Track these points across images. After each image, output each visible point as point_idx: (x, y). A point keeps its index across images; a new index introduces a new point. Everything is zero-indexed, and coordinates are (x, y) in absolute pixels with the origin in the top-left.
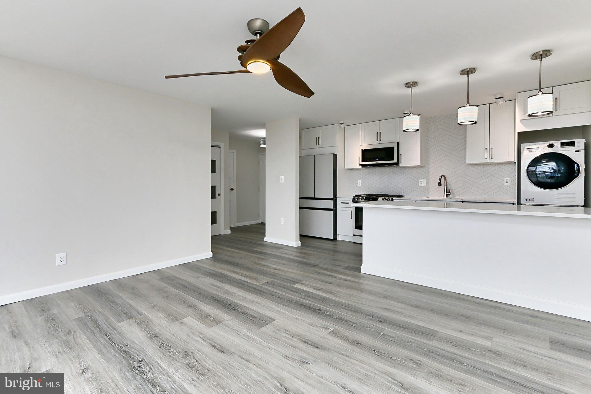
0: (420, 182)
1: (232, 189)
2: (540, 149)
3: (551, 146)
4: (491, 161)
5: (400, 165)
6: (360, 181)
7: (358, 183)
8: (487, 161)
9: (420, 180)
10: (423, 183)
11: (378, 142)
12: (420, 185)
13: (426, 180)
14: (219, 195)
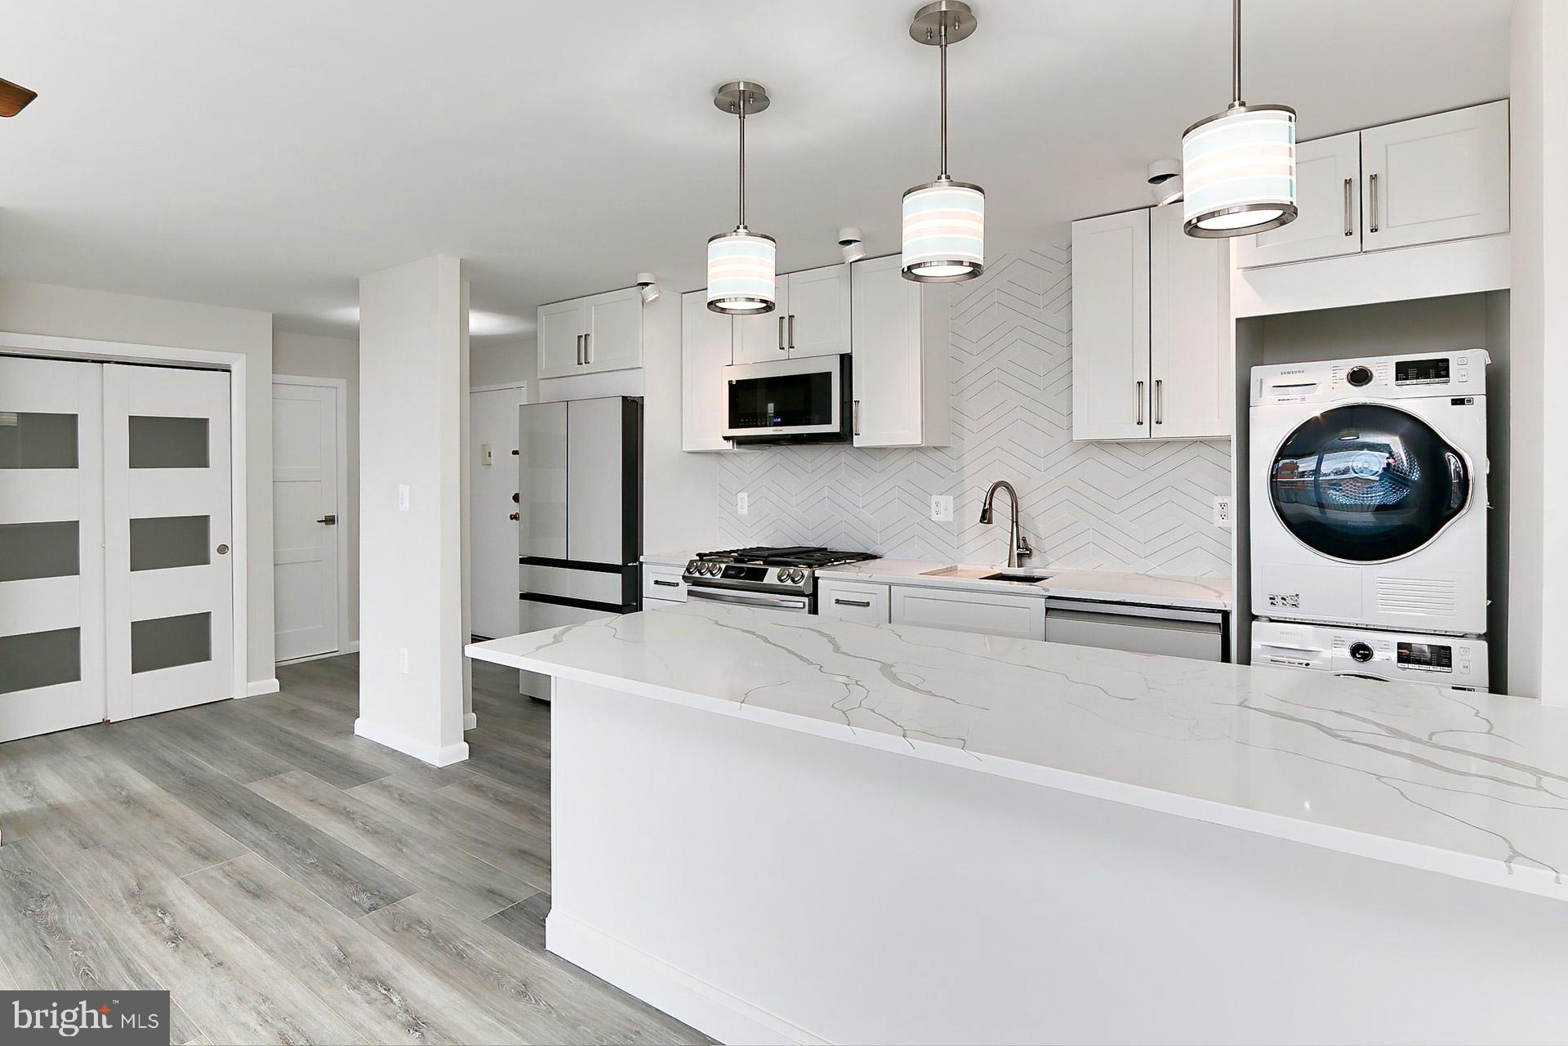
0: (933, 506)
1: (330, 520)
2: (1318, 391)
3: (1360, 377)
4: (1159, 432)
5: (857, 442)
6: (745, 495)
7: (739, 502)
8: (1142, 433)
9: (935, 498)
10: (942, 509)
11: (783, 354)
12: (935, 517)
13: (952, 498)
14: (223, 549)
